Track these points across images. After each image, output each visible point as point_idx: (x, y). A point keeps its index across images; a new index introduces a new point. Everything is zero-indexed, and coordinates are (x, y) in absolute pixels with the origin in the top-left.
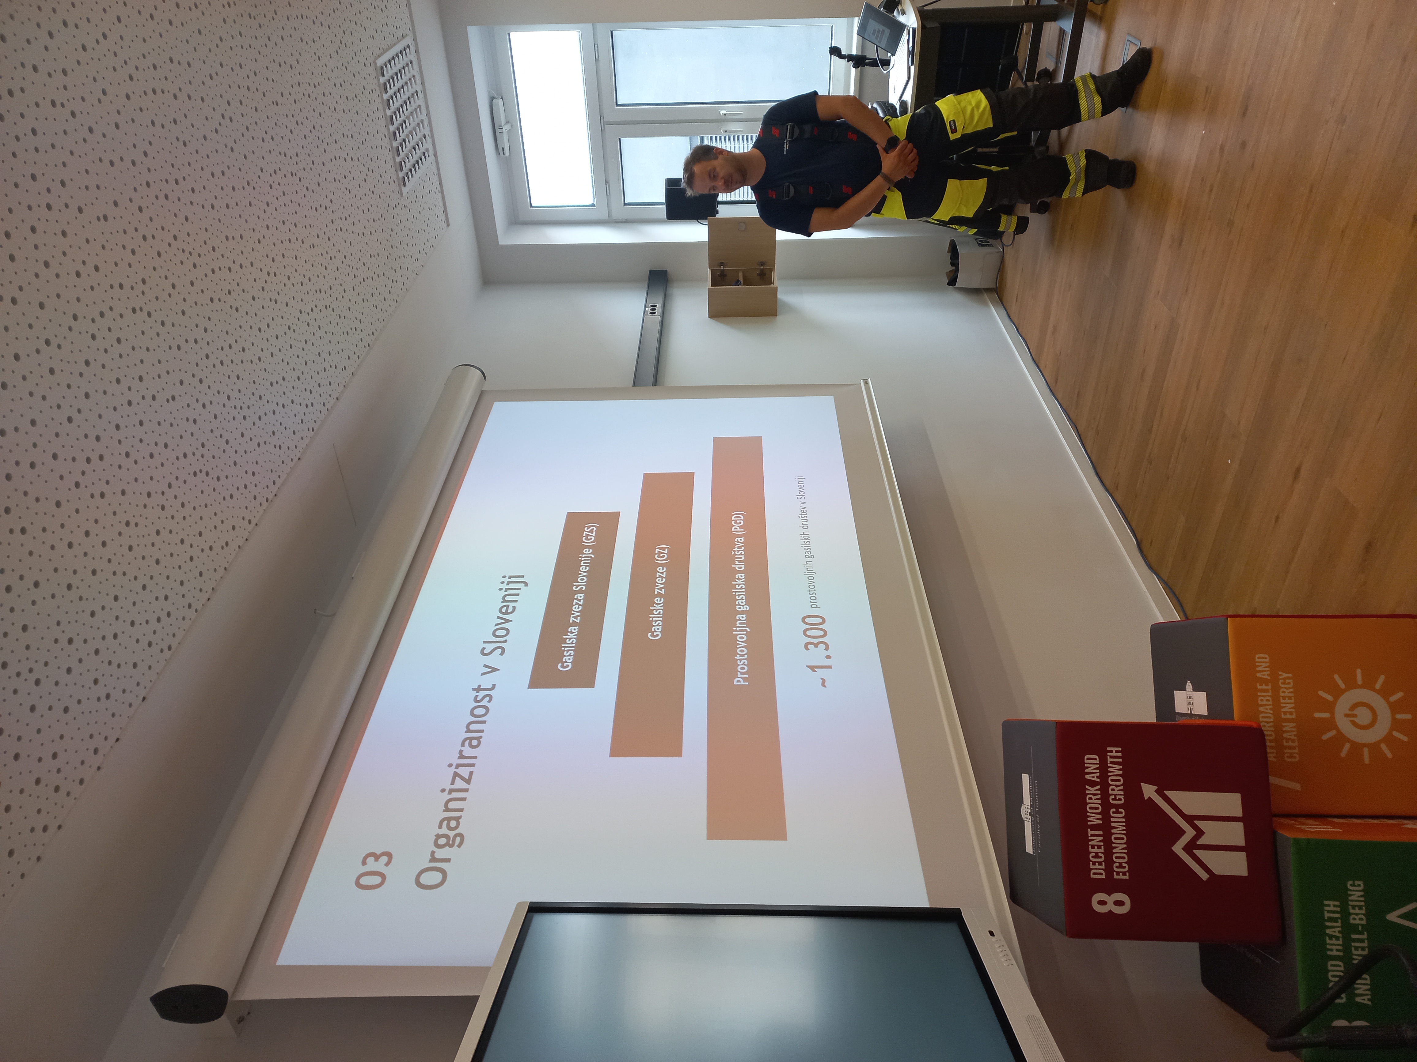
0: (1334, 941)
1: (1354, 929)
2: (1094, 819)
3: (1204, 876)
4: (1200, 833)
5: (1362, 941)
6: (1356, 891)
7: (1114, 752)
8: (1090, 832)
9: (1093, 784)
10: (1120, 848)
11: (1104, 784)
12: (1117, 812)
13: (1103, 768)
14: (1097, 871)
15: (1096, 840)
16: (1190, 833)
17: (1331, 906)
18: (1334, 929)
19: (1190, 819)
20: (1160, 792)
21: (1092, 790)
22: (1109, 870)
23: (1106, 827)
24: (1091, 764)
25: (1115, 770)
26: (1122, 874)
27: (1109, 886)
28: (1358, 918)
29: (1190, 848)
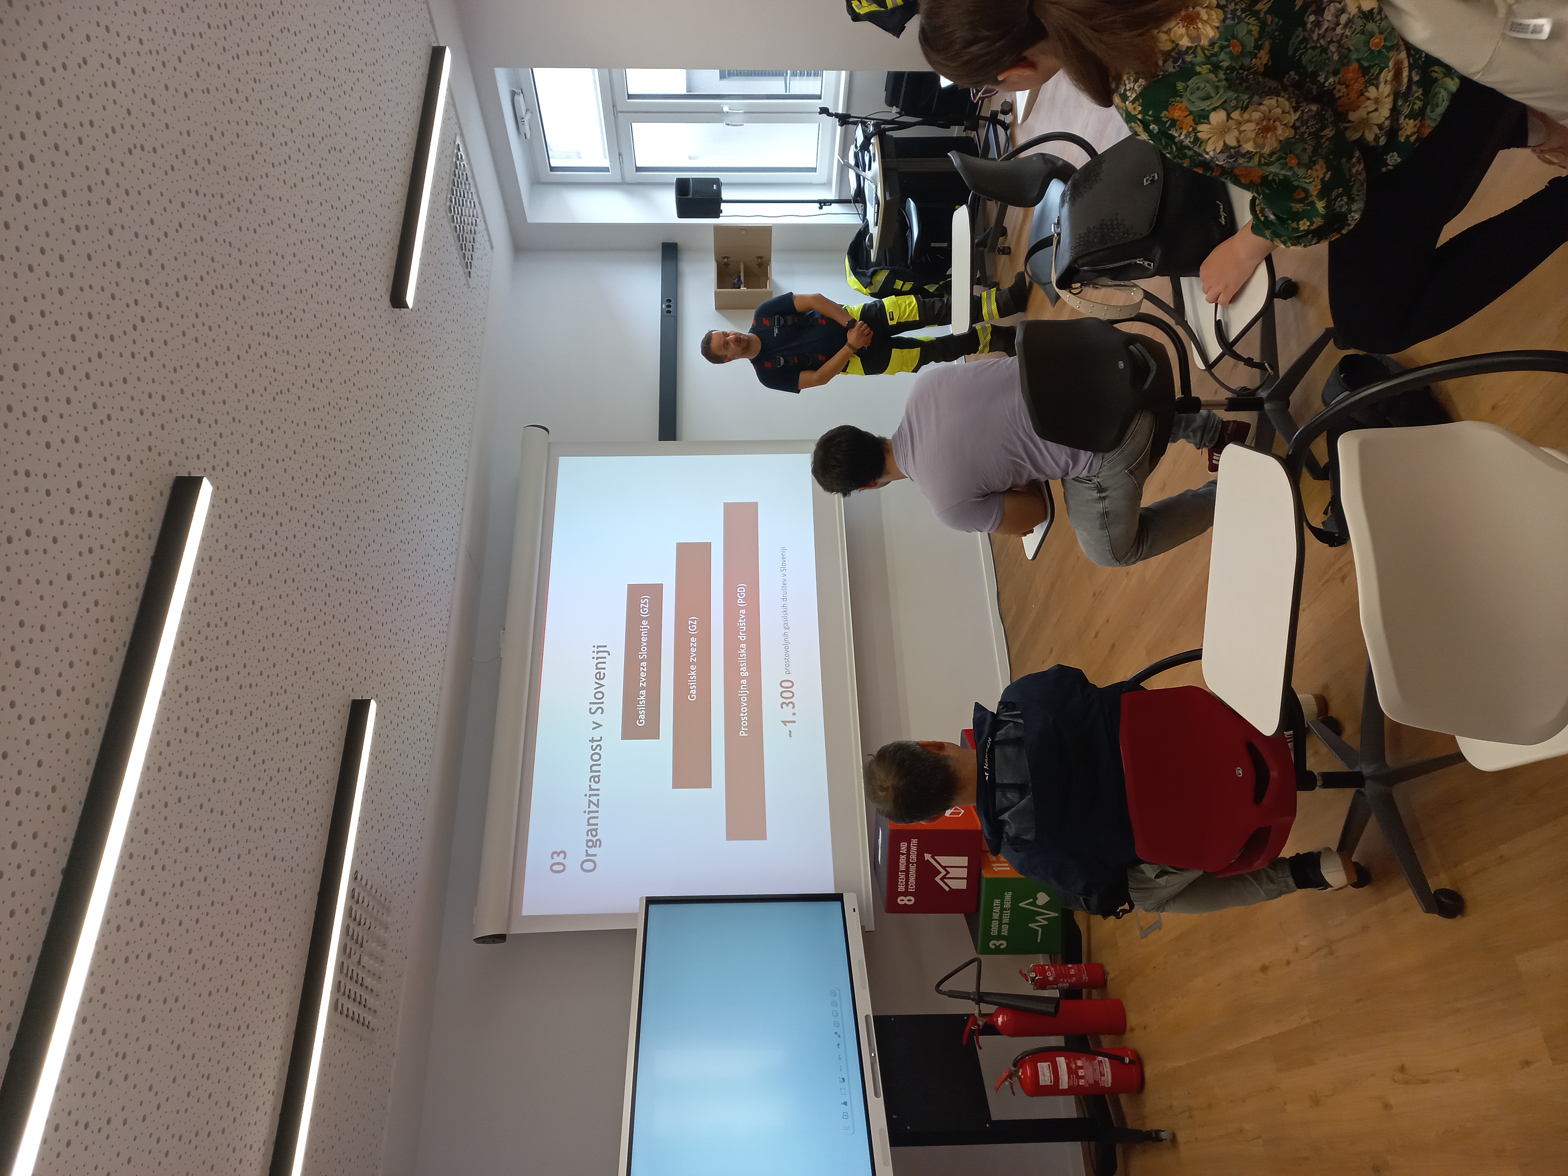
0: (996, 914)
1: (1005, 909)
2: (902, 867)
3: (947, 889)
4: (948, 873)
5: (1007, 913)
6: (1008, 896)
7: (914, 841)
8: (900, 873)
9: (903, 854)
10: (912, 879)
11: (908, 854)
12: (913, 865)
13: (909, 848)
14: (901, 888)
15: (902, 876)
16: (944, 873)
17: (997, 902)
18: (997, 910)
19: (944, 868)
20: (933, 857)
21: (902, 857)
22: (907, 888)
23: (907, 871)
24: (903, 846)
25: (914, 849)
26: (912, 889)
27: (906, 893)
28: (1007, 905)
29: (942, 879)
